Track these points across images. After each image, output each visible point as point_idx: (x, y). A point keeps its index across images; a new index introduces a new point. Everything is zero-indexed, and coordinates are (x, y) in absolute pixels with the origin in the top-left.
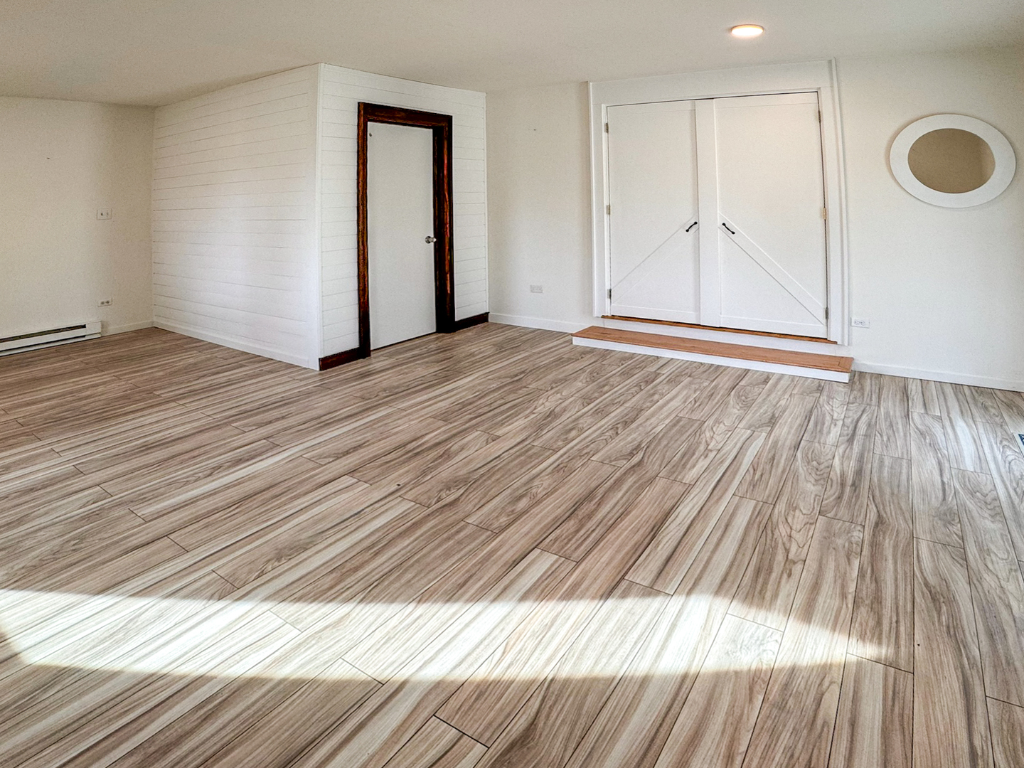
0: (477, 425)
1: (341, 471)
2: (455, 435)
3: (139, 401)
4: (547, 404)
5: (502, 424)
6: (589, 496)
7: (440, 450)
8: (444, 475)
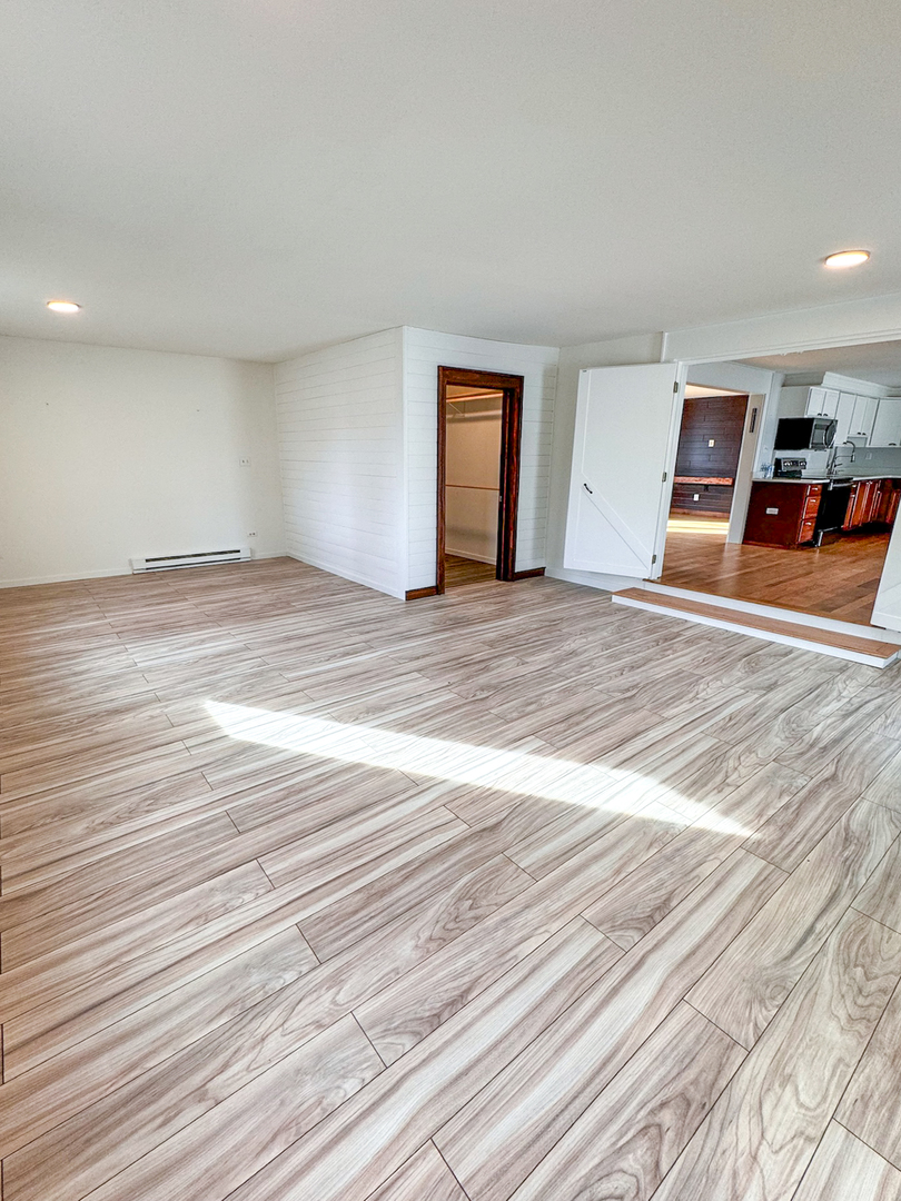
0: (513, 652)
1: (413, 669)
2: (496, 657)
3: (281, 608)
4: (573, 645)
5: (533, 654)
6: (582, 711)
7: (483, 665)
8: (482, 681)
